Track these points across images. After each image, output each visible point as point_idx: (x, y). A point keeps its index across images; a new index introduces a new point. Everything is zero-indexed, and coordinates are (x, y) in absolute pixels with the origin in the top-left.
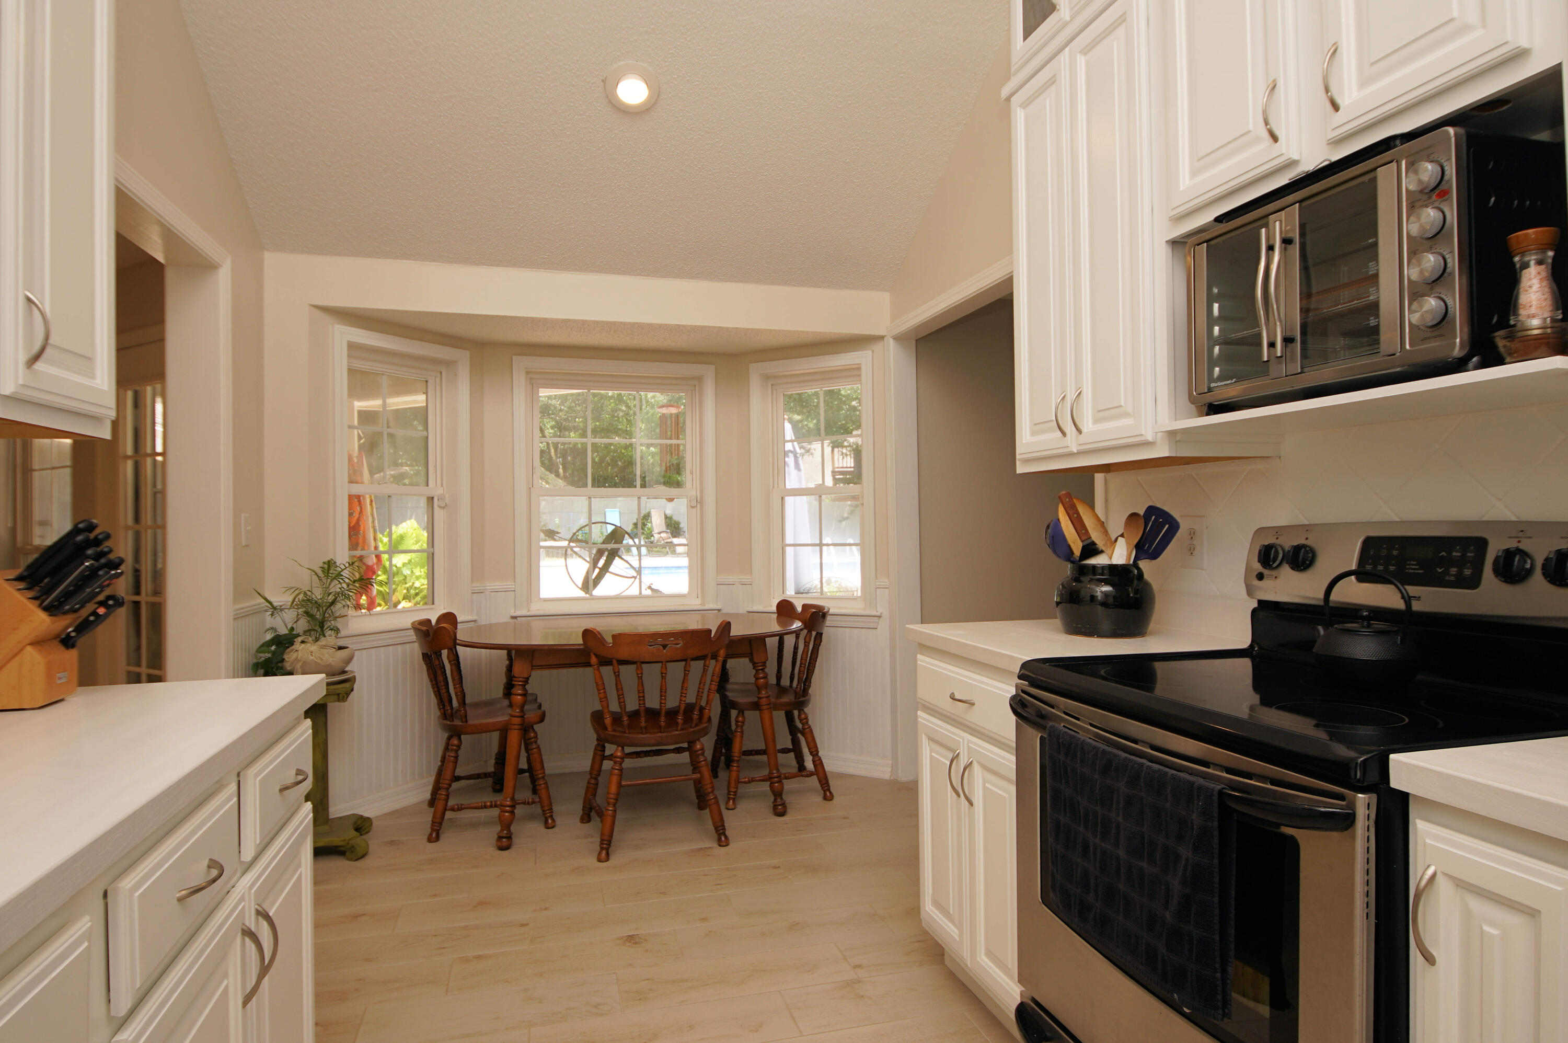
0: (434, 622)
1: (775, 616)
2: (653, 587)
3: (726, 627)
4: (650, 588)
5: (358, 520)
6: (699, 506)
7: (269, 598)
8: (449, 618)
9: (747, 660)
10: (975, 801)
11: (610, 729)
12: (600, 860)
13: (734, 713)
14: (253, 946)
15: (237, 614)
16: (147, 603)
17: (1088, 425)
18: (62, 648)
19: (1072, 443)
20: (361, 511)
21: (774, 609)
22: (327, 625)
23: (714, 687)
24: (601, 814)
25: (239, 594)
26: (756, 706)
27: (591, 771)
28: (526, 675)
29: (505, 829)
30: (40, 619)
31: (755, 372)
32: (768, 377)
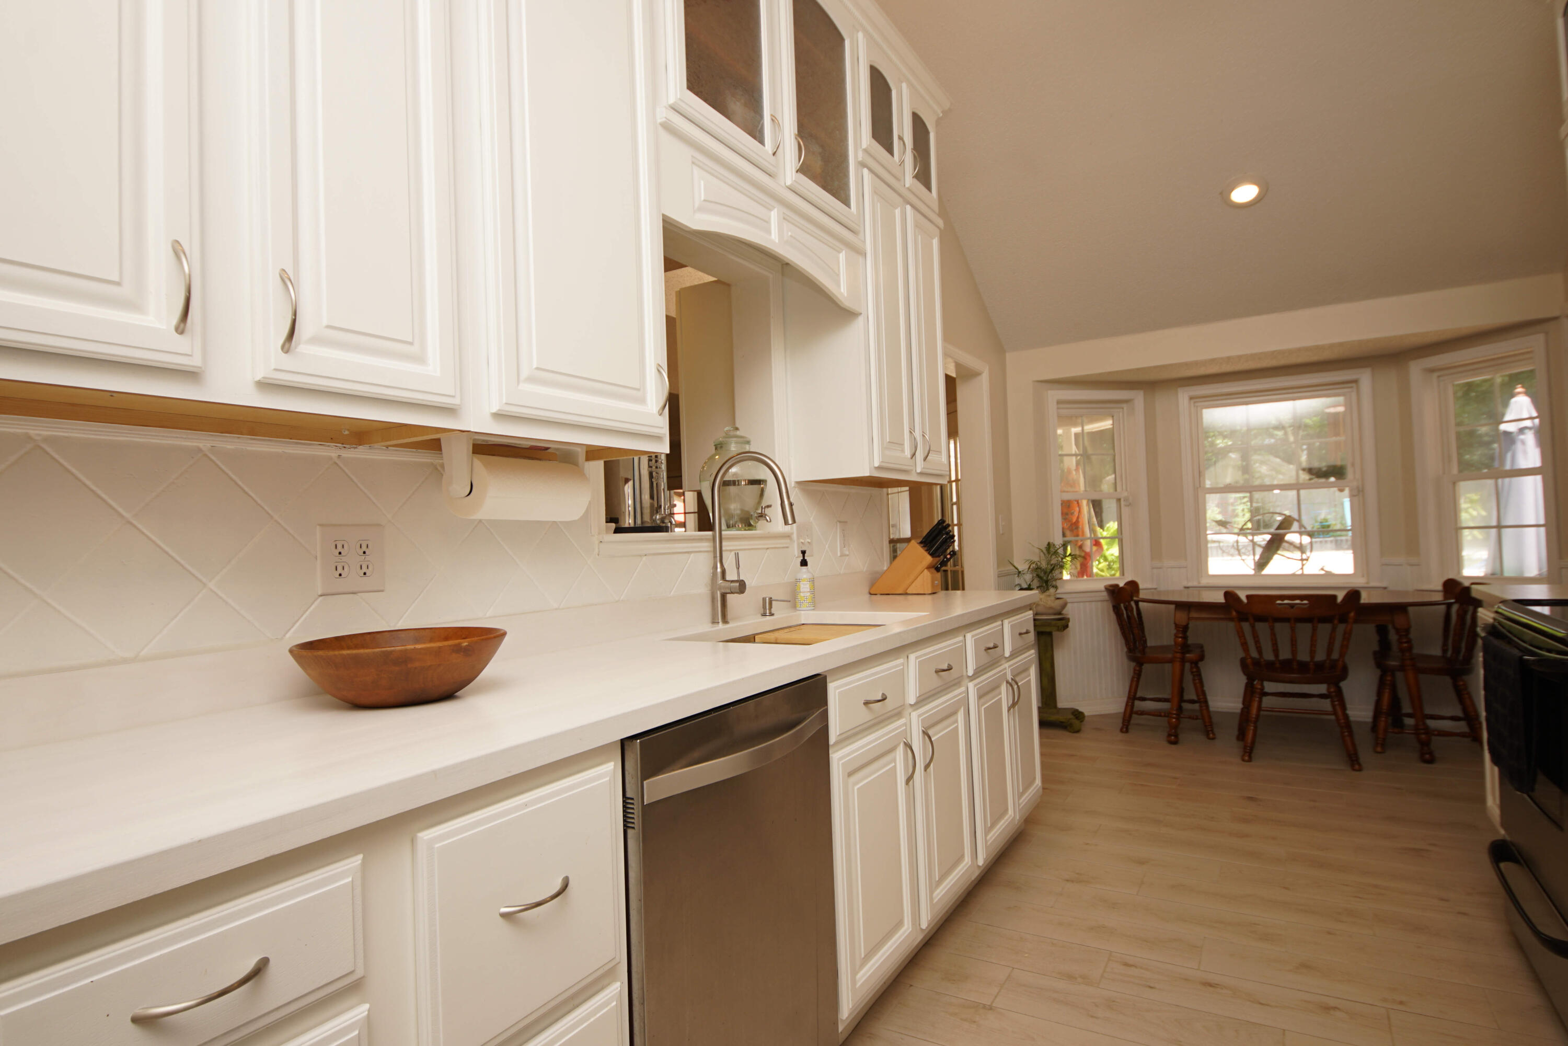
0: (1121, 586)
3: (1353, 594)
5: (1078, 518)
6: (1360, 494)
7: (1016, 566)
8: (1133, 585)
12: (1243, 760)
14: (1011, 688)
15: (1000, 574)
16: (951, 571)
18: (935, 572)
20: (1080, 511)
22: (1049, 584)
25: (1000, 562)
27: (1243, 703)
28: (1184, 623)
29: (1173, 731)
30: (928, 559)
31: (1416, 368)
32: (1432, 370)
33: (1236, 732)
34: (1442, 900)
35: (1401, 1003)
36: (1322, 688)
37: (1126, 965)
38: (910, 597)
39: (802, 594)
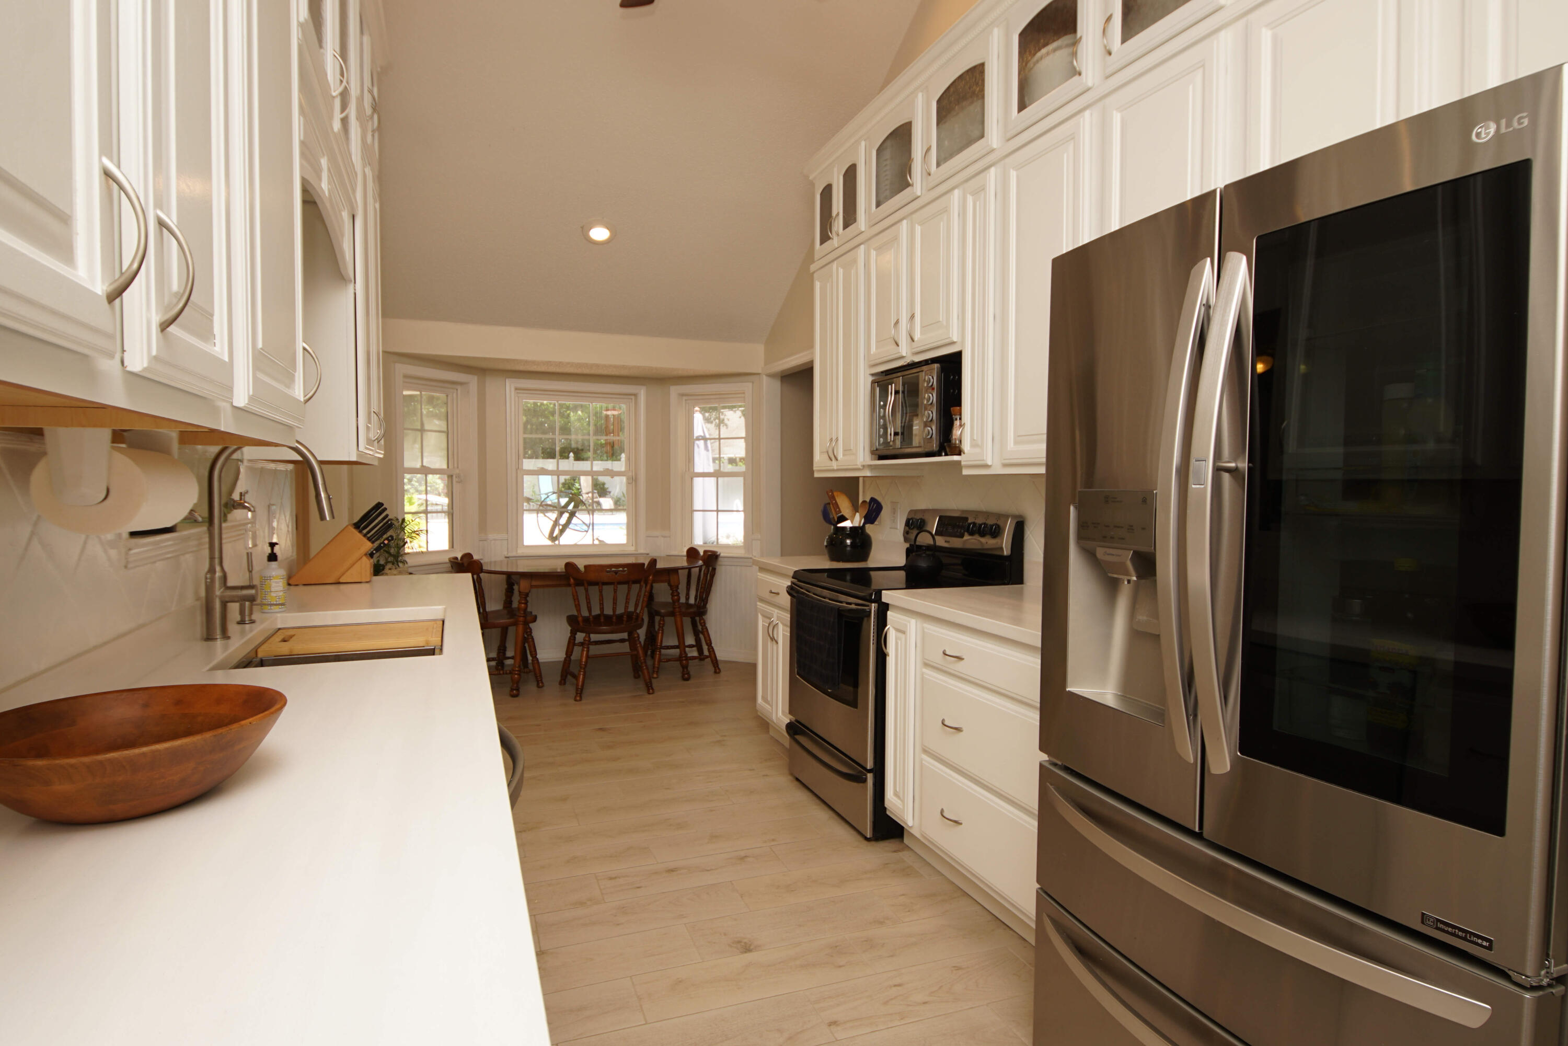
0: (459, 559)
1: (685, 558)
2: (600, 539)
3: (653, 562)
4: (597, 539)
6: (634, 482)
9: (666, 584)
10: (779, 642)
11: (581, 624)
12: (576, 700)
13: (657, 619)
17: (840, 457)
18: (370, 557)
19: (834, 465)
21: (685, 553)
22: (398, 559)
23: (645, 604)
24: (575, 677)
26: (672, 614)
27: (566, 654)
28: (527, 591)
29: (515, 685)
30: (368, 546)
31: (675, 390)
32: (682, 395)
33: (559, 679)
34: (750, 770)
35: (773, 840)
36: (625, 635)
37: (611, 879)
38: (342, 587)
39: (273, 594)
